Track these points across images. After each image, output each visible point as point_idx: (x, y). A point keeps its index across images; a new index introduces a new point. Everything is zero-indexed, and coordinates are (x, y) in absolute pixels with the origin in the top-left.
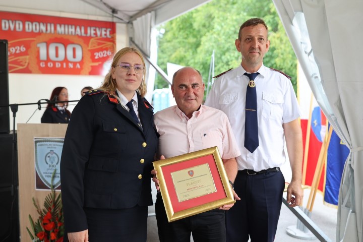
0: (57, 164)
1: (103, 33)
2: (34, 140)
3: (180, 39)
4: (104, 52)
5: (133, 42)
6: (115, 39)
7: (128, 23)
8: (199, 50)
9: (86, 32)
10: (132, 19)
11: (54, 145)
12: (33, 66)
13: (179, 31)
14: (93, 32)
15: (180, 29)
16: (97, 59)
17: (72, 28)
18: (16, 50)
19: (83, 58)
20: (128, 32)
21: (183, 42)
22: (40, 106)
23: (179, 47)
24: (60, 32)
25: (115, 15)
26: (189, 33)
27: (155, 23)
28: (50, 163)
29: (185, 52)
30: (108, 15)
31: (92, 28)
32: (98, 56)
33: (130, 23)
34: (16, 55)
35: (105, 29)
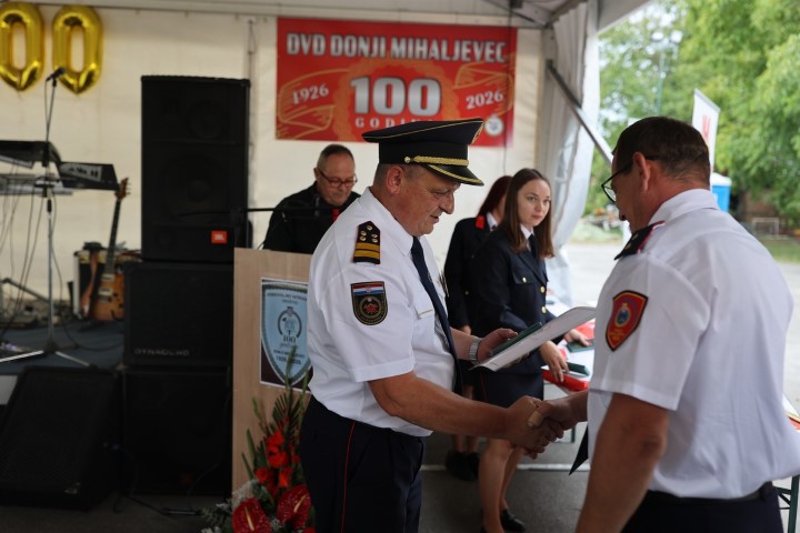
0: (298, 336)
1: (489, 52)
2: (262, 283)
3: (718, 54)
4: (486, 94)
5: (554, 71)
6: (514, 65)
7: (545, 27)
9: (450, 52)
10: (553, 18)
12: (342, 125)
13: (715, 36)
14: (465, 51)
15: (717, 31)
16: (471, 110)
17: (421, 44)
18: (311, 94)
19: (441, 107)
20: (543, 48)
21: (725, 61)
23: (716, 75)
24: (397, 55)
25: (515, 11)
26: (738, 39)
28: (285, 333)
29: (729, 85)
30: (501, 11)
31: (465, 43)
32: (475, 103)
33: (548, 27)
34: (311, 103)
35: (493, 44)
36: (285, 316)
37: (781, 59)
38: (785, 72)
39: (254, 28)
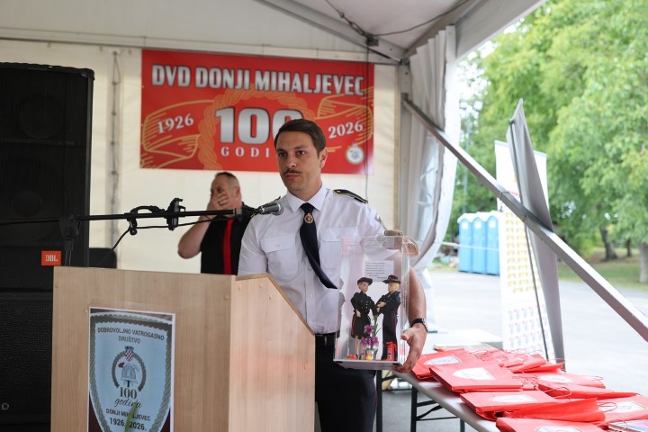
0: (140, 389)
2: (90, 315)
4: (347, 125)
5: (411, 103)
6: (372, 98)
7: (401, 63)
8: (552, 135)
9: (312, 86)
10: (407, 55)
11: (136, 332)
12: (207, 154)
13: (511, 101)
14: (326, 84)
15: (514, 98)
16: (333, 139)
17: (284, 78)
18: (176, 123)
20: (399, 83)
22: (134, 223)
24: (261, 88)
25: (371, 48)
26: (530, 104)
27: (457, 54)
28: (123, 385)
30: (359, 48)
31: (326, 78)
32: (336, 133)
33: (404, 63)
34: (175, 133)
35: (352, 78)
36: (123, 360)
37: (568, 117)
38: (572, 126)
39: (118, 58)
